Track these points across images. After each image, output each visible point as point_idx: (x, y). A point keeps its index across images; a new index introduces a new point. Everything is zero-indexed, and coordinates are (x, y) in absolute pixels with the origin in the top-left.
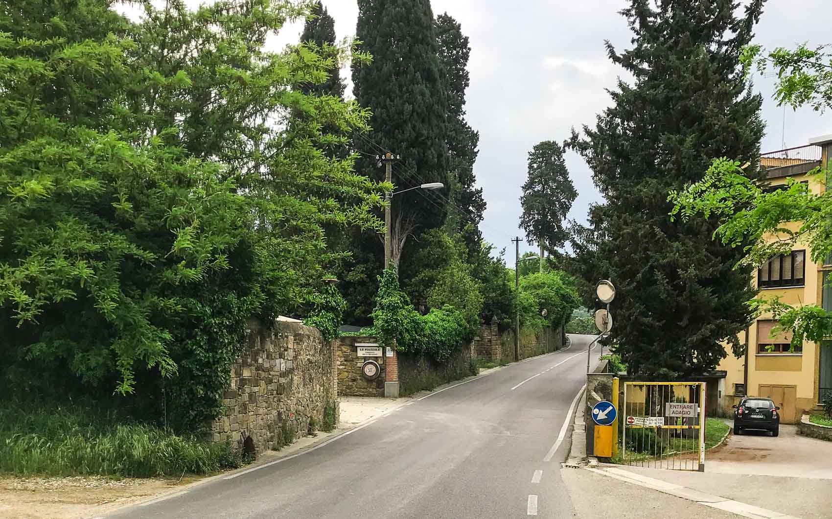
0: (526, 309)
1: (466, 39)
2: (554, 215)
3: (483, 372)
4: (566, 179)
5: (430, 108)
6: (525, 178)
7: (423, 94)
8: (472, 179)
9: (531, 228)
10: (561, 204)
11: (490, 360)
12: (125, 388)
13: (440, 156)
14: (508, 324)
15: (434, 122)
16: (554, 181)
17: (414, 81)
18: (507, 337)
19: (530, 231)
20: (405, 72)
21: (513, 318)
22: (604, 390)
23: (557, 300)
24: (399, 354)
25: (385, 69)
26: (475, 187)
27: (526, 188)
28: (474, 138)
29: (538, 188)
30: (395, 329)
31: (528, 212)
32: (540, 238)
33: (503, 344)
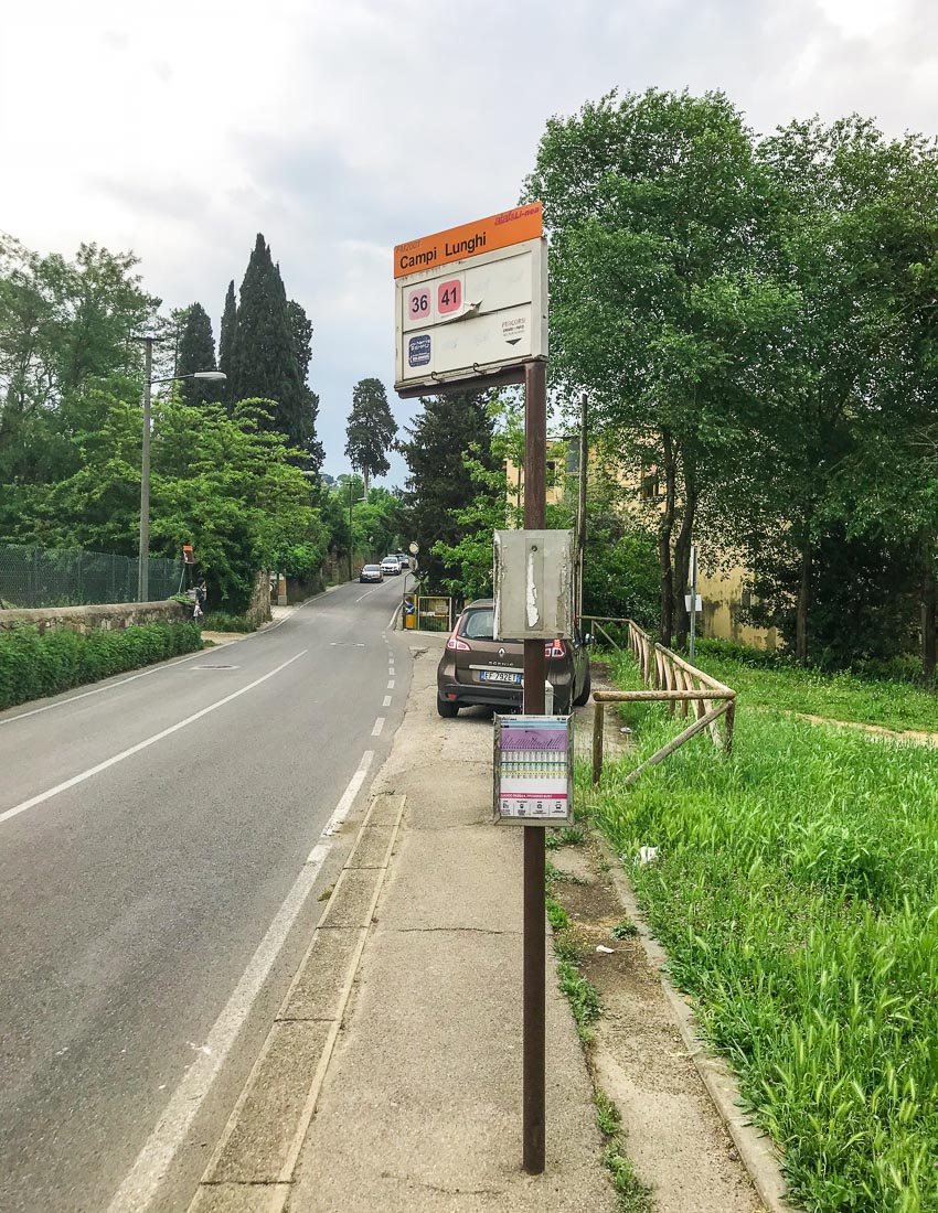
0: (357, 539)
1: (310, 322)
2: (377, 446)
3: (329, 589)
4: (388, 414)
5: (292, 398)
6: (350, 410)
7: (287, 388)
8: (314, 434)
9: (356, 456)
10: (384, 437)
11: (331, 580)
12: (226, 597)
13: (299, 431)
14: (345, 552)
15: (295, 407)
16: (377, 415)
17: (280, 378)
18: (343, 561)
19: (355, 459)
20: (274, 372)
21: (348, 544)
22: (411, 600)
23: (381, 528)
24: (288, 579)
25: (259, 367)
26: (317, 440)
27: (350, 419)
28: (315, 400)
29: (363, 420)
30: (285, 563)
31: (353, 440)
32: (364, 465)
33: (340, 567)
